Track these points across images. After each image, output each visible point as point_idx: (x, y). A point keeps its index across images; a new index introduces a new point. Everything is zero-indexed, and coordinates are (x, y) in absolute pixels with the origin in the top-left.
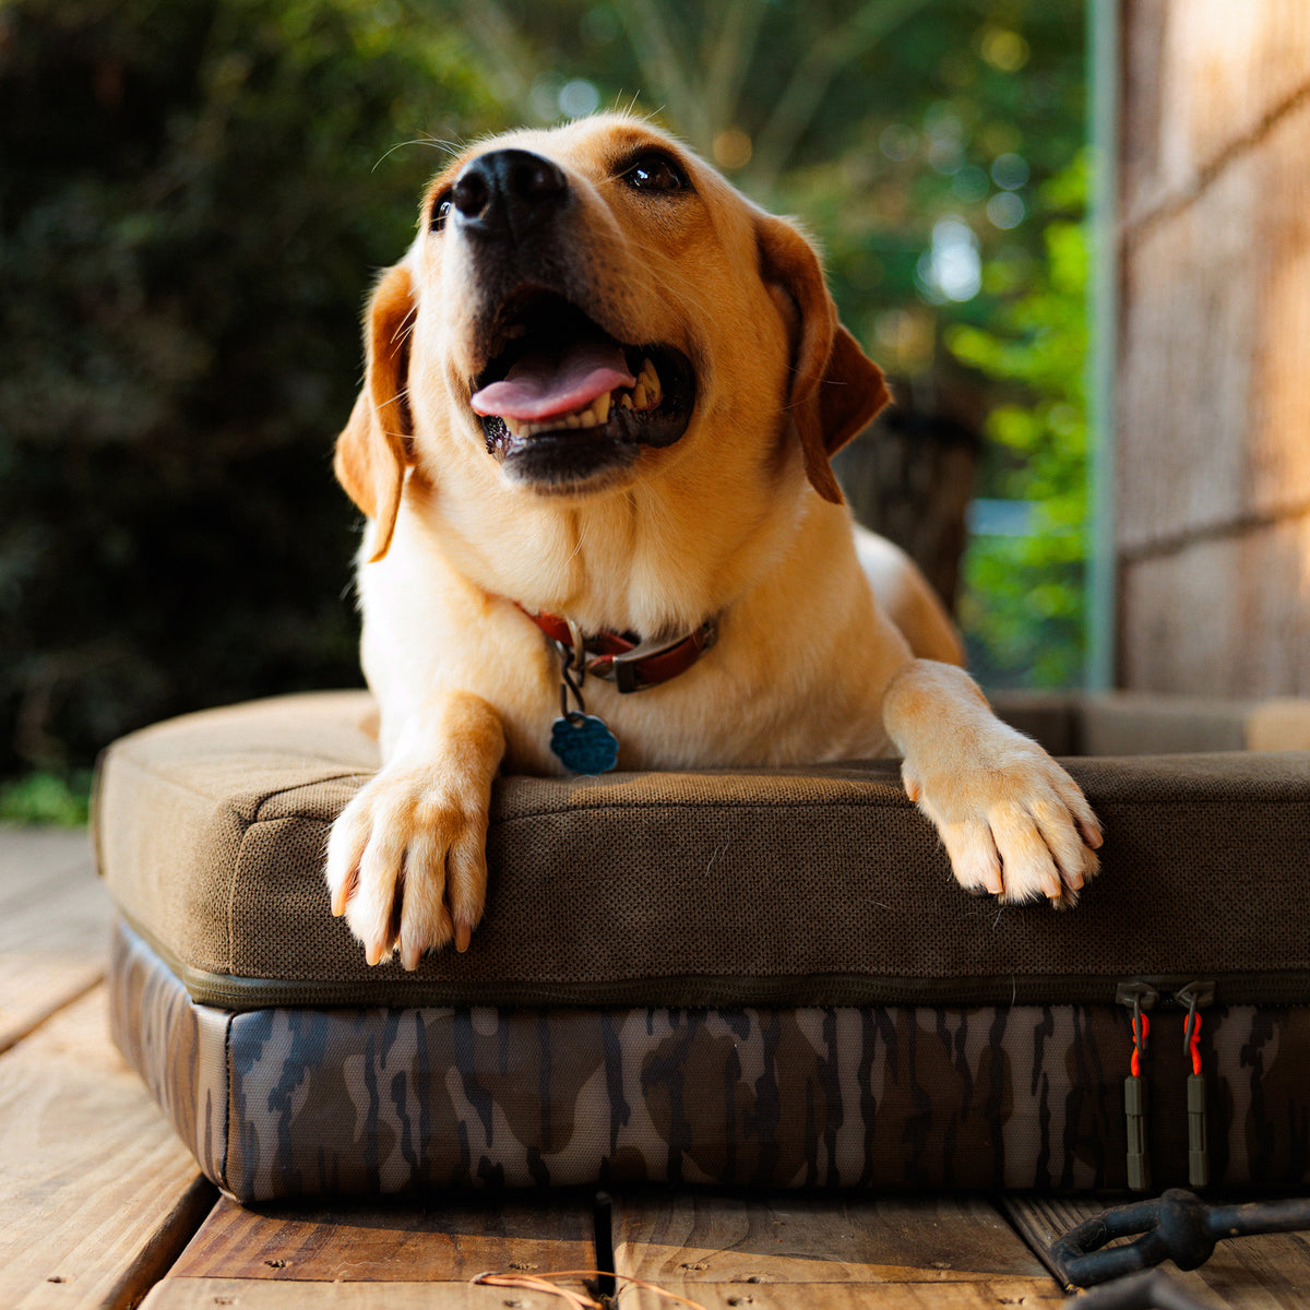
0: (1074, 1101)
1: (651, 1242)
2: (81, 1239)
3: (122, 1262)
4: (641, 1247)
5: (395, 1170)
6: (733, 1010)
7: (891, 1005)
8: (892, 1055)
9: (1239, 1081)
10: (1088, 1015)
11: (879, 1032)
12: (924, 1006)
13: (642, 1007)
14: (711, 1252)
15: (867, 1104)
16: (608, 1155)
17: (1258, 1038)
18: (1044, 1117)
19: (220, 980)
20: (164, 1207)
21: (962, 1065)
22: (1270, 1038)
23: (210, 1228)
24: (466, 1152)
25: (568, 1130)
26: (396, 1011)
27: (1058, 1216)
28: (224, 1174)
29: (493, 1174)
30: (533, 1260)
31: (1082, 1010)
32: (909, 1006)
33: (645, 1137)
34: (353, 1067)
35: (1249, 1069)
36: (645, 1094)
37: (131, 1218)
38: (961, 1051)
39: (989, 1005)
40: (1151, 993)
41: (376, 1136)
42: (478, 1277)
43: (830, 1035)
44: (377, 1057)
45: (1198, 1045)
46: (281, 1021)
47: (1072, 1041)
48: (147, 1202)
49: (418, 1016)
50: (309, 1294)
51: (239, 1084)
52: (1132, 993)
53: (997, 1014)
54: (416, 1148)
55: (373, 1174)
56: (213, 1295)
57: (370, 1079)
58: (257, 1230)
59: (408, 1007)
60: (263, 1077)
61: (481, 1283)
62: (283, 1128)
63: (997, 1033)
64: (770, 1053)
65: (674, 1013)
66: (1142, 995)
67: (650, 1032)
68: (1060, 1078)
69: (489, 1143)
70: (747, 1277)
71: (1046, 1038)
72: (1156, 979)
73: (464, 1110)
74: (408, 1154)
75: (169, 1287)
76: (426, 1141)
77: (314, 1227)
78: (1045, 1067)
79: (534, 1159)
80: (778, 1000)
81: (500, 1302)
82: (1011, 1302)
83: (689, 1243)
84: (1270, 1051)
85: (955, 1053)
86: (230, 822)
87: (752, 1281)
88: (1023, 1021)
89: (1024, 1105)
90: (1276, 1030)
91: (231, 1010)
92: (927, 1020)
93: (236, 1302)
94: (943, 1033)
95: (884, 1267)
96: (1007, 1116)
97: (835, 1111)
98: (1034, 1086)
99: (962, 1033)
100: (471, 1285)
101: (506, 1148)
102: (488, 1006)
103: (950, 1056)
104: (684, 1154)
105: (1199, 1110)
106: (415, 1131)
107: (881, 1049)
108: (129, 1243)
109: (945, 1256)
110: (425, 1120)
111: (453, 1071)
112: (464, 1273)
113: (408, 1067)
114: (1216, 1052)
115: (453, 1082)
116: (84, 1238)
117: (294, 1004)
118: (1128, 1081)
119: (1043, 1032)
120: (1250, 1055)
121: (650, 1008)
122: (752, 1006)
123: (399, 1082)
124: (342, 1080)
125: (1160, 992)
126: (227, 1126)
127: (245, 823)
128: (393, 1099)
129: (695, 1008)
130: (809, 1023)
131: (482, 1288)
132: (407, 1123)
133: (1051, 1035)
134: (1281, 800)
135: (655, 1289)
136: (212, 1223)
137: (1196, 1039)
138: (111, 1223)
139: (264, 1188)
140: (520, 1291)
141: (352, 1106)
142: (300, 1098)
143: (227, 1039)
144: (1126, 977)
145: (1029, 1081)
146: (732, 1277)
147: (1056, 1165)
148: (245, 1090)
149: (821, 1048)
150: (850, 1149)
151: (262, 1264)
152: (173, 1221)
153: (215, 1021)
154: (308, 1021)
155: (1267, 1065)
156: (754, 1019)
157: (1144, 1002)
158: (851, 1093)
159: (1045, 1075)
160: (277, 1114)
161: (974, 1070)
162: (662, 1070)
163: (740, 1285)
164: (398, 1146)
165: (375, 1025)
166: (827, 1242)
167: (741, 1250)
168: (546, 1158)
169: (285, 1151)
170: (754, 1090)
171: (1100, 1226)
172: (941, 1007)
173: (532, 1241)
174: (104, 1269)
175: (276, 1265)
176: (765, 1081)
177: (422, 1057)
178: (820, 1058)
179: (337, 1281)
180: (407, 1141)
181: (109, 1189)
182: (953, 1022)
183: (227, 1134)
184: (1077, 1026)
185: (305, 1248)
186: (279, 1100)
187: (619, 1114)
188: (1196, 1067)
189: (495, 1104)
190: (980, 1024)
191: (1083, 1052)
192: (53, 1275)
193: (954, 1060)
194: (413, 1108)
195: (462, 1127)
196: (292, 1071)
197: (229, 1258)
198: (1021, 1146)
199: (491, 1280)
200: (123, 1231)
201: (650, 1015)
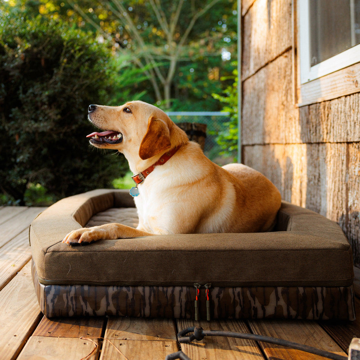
0: (186, 303)
1: (112, 329)
2: (20, 326)
3: (26, 332)
4: (110, 330)
5: (71, 313)
6: (127, 286)
7: (155, 286)
8: (154, 295)
9: (216, 301)
10: (189, 288)
11: (152, 291)
12: (160, 286)
13: (112, 286)
14: (121, 331)
15: (150, 303)
16: (106, 311)
17: (219, 293)
18: (181, 306)
19: (43, 280)
20: (35, 317)
21: (167, 297)
22: (221, 293)
23: (41, 323)
24: (83, 310)
25: (99, 307)
26: (72, 285)
27: (184, 324)
28: (44, 313)
29: (87, 314)
30: (91, 333)
31: (188, 287)
32: (158, 286)
33: (112, 308)
34: (64, 295)
35: (218, 299)
36: (112, 301)
37: (29, 321)
38: (166, 294)
39: (172, 286)
40: (200, 286)
41: (68, 307)
42: (81, 337)
43: (144, 291)
44: (68, 294)
45: (208, 295)
46: (53, 287)
47: (186, 293)
48: (33, 316)
49: (75, 286)
50: (54, 340)
51: (46, 298)
52: (196, 285)
53: (173, 288)
54: (75, 309)
55: (68, 314)
56: (39, 340)
57: (67, 298)
58: (49, 324)
59: (73, 285)
60: (50, 297)
61: (81, 338)
62: (53, 306)
63: (173, 291)
64: (133, 294)
65: (117, 286)
66: (198, 286)
67: (113, 290)
68: (184, 299)
69: (87, 309)
70: (125, 338)
71: (182, 293)
72: (201, 283)
73: (82, 303)
74: (73, 311)
75: (32, 338)
76: (76, 308)
77: (58, 323)
78: (181, 297)
79: (94, 311)
80: (135, 285)
81: (83, 343)
82: (168, 346)
83: (118, 329)
84: (221, 296)
85: (165, 295)
86: (43, 253)
87: (126, 339)
88: (178, 289)
89: (177, 304)
90: (223, 292)
91: (45, 285)
92: (161, 289)
93: (42, 342)
94: (163, 291)
95: (149, 336)
96: (175, 306)
97: (145, 305)
98: (179, 301)
99: (167, 291)
100: (80, 339)
101: (89, 309)
102: (87, 285)
103: (164, 295)
104: (119, 311)
105: (208, 307)
106: (74, 306)
107: (152, 294)
108: (28, 327)
109: (160, 334)
110: (76, 305)
111: (81, 296)
112: (79, 336)
113: (73, 296)
114: (212, 296)
115: (81, 298)
116: (21, 325)
117: (55, 284)
118: (195, 301)
119: (181, 291)
120: (218, 296)
121: (114, 286)
122: (131, 286)
123: (72, 298)
124: (63, 297)
125: (201, 285)
126: (44, 305)
127: (45, 253)
128: (71, 301)
129: (121, 286)
130: (140, 289)
131: (81, 339)
132: (73, 305)
133: (182, 292)
134: (224, 251)
135: (109, 341)
136: (41, 322)
137: (208, 294)
138: (25, 322)
139: (50, 316)
140: (87, 341)
141: (64, 302)
142: (56, 300)
143: (45, 290)
144: (195, 283)
145: (178, 300)
146: (123, 338)
147: (183, 315)
148: (47, 299)
149: (142, 294)
150: (147, 311)
151: (47, 333)
152: (36, 321)
153: (43, 286)
154: (57, 287)
155: (221, 298)
156: (131, 288)
157: (198, 287)
158: (147, 301)
159: (181, 299)
160: (52, 303)
161: (169, 298)
162: (116, 297)
163: (123, 340)
164: (72, 309)
165: (68, 288)
166: (142, 330)
167: (127, 331)
168: (96, 311)
169: (54, 310)
170: (131, 300)
171: (186, 330)
172: (163, 286)
173: (92, 328)
174: (23, 333)
175: (50, 333)
176: (133, 299)
177: (76, 294)
178: (142, 295)
179: (59, 337)
180: (73, 308)
181: (27, 313)
182: (165, 289)
183: (44, 306)
184: (187, 290)
185: (55, 329)
186: (52, 301)
187: (108, 305)
188: (208, 299)
189: (87, 302)
190: (170, 289)
191: (188, 295)
192: (15, 335)
193: (165, 296)
194: (74, 303)
195: (82, 306)
196: (55, 296)
197: (43, 331)
198: (177, 311)
199: (83, 338)
200: (27, 324)
201: (113, 287)
